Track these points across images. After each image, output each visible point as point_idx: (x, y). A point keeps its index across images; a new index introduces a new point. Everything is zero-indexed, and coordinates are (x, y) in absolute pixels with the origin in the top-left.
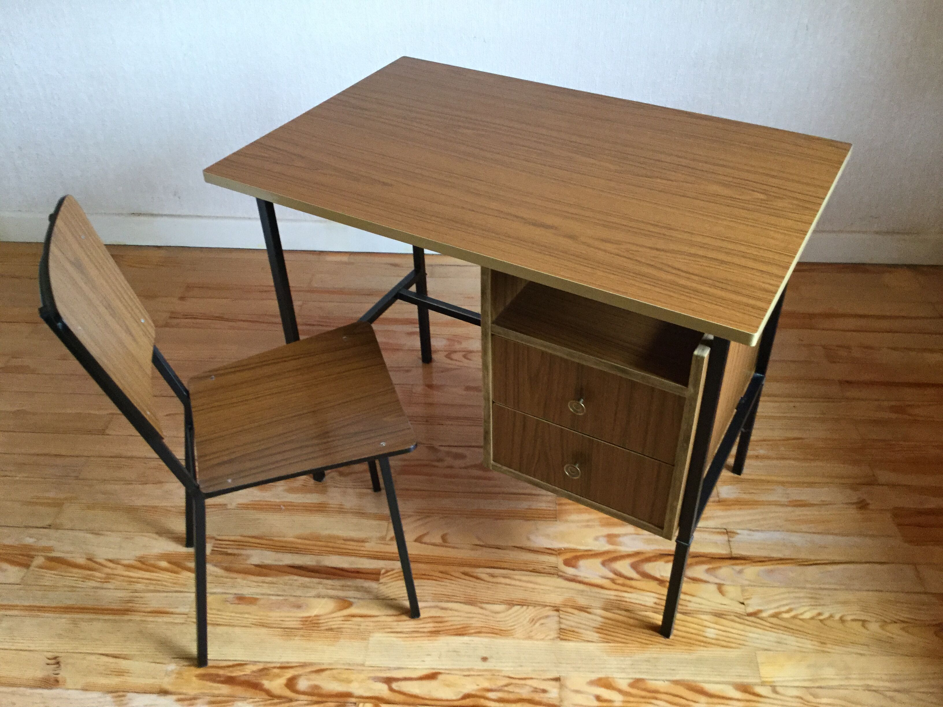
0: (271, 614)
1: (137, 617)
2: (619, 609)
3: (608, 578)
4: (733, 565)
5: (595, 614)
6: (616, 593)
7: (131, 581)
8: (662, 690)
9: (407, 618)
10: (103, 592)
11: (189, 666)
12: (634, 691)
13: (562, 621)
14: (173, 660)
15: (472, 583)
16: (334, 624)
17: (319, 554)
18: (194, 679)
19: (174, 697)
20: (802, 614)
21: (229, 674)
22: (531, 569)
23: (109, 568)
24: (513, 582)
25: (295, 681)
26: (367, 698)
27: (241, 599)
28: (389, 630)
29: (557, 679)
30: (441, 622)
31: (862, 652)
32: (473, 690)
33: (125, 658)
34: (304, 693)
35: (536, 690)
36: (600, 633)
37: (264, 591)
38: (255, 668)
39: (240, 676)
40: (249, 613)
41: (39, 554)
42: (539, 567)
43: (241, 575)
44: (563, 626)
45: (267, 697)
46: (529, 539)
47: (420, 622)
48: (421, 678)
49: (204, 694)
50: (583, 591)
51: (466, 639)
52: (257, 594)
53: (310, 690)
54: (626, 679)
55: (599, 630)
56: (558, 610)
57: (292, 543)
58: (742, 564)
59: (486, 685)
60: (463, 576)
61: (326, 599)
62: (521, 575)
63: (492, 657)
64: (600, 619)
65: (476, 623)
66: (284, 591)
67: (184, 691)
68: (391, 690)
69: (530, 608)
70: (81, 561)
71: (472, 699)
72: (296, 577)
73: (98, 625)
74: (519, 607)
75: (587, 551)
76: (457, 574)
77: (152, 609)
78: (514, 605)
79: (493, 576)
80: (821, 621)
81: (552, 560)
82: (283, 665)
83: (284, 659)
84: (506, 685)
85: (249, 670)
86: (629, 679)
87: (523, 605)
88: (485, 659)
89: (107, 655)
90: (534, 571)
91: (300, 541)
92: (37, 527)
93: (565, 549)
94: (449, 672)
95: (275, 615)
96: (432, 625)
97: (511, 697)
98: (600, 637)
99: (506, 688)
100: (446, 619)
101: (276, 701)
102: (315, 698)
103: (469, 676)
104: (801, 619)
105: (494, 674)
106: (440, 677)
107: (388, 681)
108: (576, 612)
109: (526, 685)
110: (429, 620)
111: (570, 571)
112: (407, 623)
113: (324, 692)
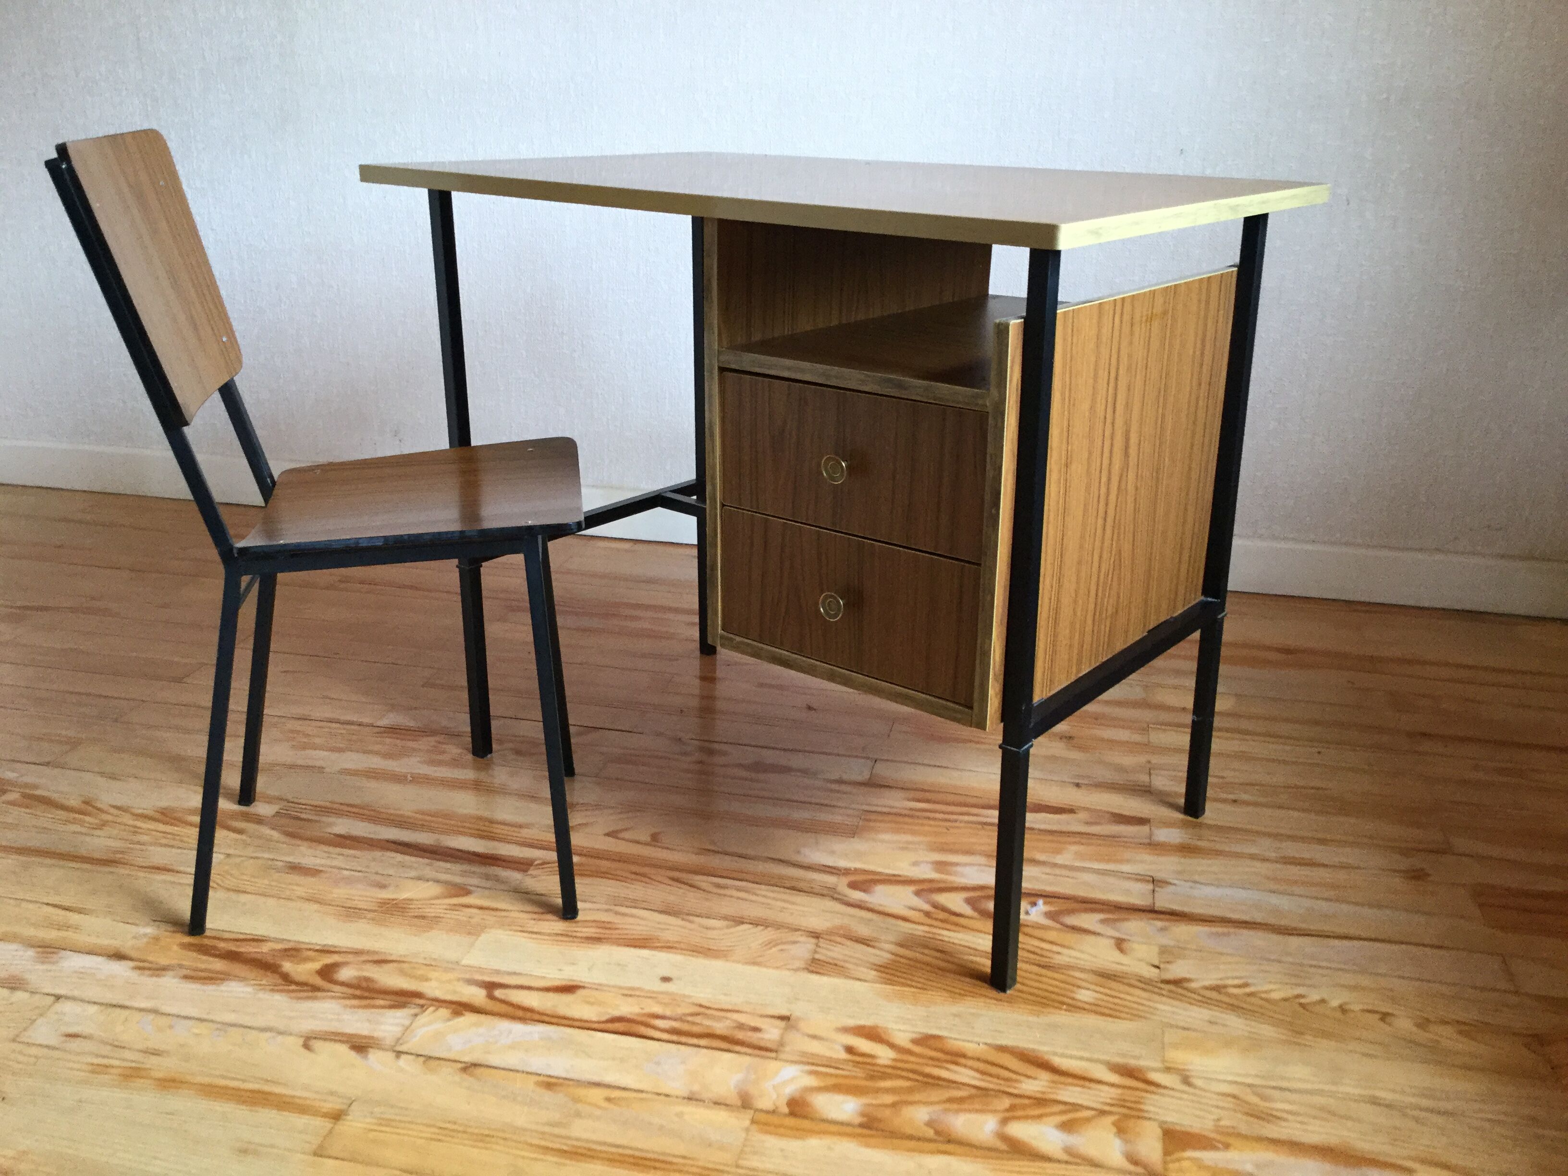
0: (336, 891)
1: (122, 871)
2: (926, 947)
3: (920, 911)
4: (1153, 919)
5: (881, 949)
6: (926, 928)
7: (136, 831)
8: (970, 1054)
9: (557, 918)
10: (88, 839)
11: (174, 932)
12: (917, 1049)
13: (818, 950)
14: (152, 923)
15: (682, 890)
16: (430, 912)
17: (442, 833)
18: (175, 948)
19: (131, 964)
20: (1266, 992)
21: (234, 949)
22: (788, 885)
23: (112, 815)
24: (754, 898)
25: (337, 969)
26: (444, 1001)
27: (295, 868)
28: (520, 929)
29: (785, 1018)
30: (610, 928)
31: (1371, 1052)
32: (631, 1014)
33: (80, 911)
34: (343, 984)
35: (741, 1026)
36: (884, 972)
37: (335, 863)
38: (280, 946)
39: (250, 953)
40: (297, 885)
41: (16, 789)
42: (801, 885)
43: (306, 844)
44: (817, 956)
45: (280, 981)
46: (799, 852)
47: (574, 925)
48: (548, 989)
49: (181, 966)
50: (870, 920)
51: (645, 953)
52: (322, 866)
53: (355, 982)
54: (909, 1032)
55: (882, 969)
56: (817, 938)
57: (409, 817)
58: (1167, 920)
59: (657, 1009)
60: (671, 882)
61: (430, 883)
62: (767, 891)
63: (679, 979)
64: (889, 956)
65: (669, 936)
66: (367, 867)
67: (150, 958)
68: (491, 997)
69: (769, 929)
70: (74, 802)
71: (624, 1024)
72: (393, 854)
73: (59, 873)
74: (751, 926)
75: (894, 875)
76: (660, 878)
77: (151, 864)
78: (743, 923)
79: (718, 886)
80: (1301, 1004)
81: (831, 880)
82: (325, 948)
83: (329, 942)
84: (692, 1015)
85: (265, 948)
86: (914, 1032)
87: (757, 925)
88: (666, 979)
89: (55, 906)
90: (793, 888)
91: (420, 817)
92: (27, 763)
93: (856, 870)
94: (598, 987)
95: (340, 893)
96: (593, 930)
97: (695, 1029)
98: (881, 977)
99: (690, 1019)
100: (620, 926)
101: (293, 987)
102: (358, 992)
103: (631, 996)
104: (1262, 999)
105: (674, 999)
106: (580, 992)
107: (490, 987)
108: (849, 943)
109: (727, 1018)
110: (594, 924)
111: (857, 895)
112: (553, 923)
113: (376, 986)
